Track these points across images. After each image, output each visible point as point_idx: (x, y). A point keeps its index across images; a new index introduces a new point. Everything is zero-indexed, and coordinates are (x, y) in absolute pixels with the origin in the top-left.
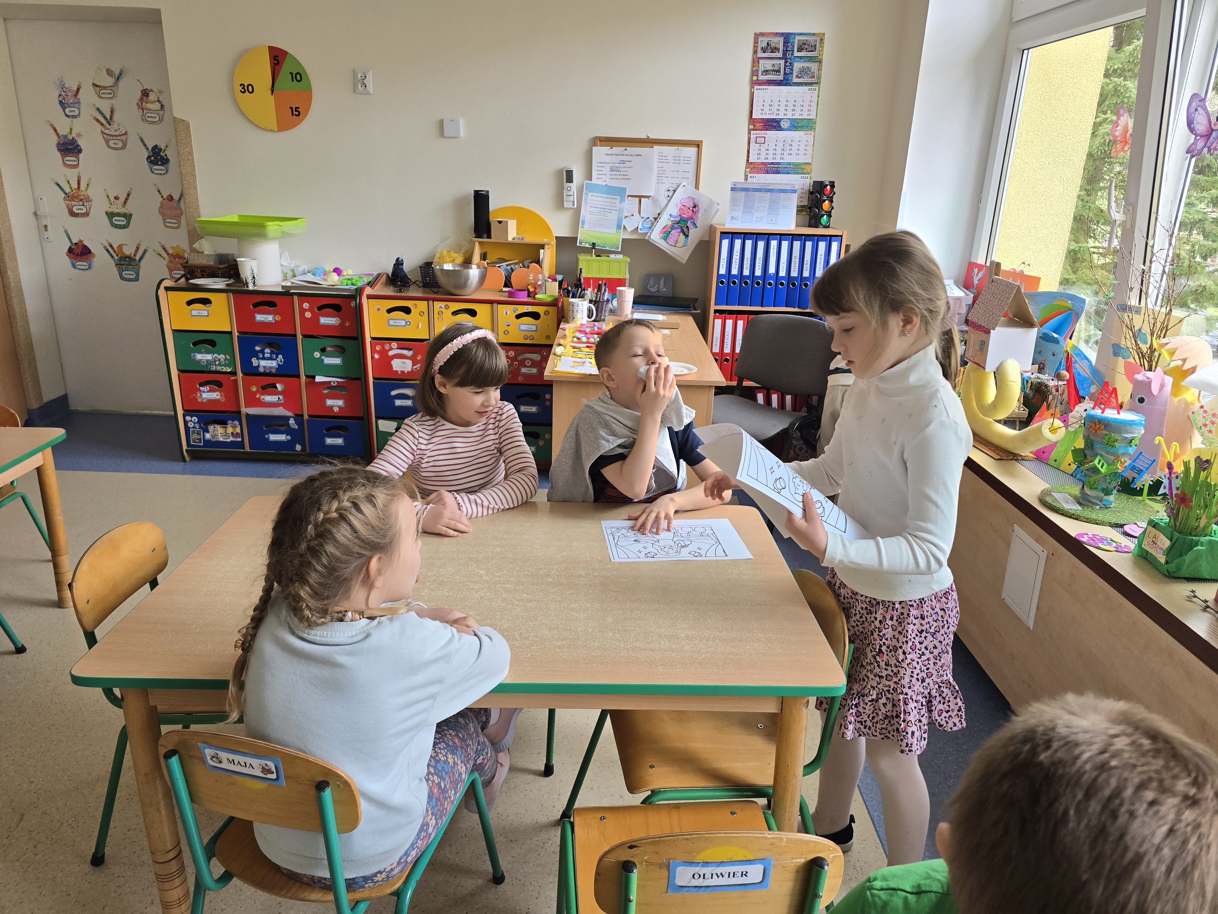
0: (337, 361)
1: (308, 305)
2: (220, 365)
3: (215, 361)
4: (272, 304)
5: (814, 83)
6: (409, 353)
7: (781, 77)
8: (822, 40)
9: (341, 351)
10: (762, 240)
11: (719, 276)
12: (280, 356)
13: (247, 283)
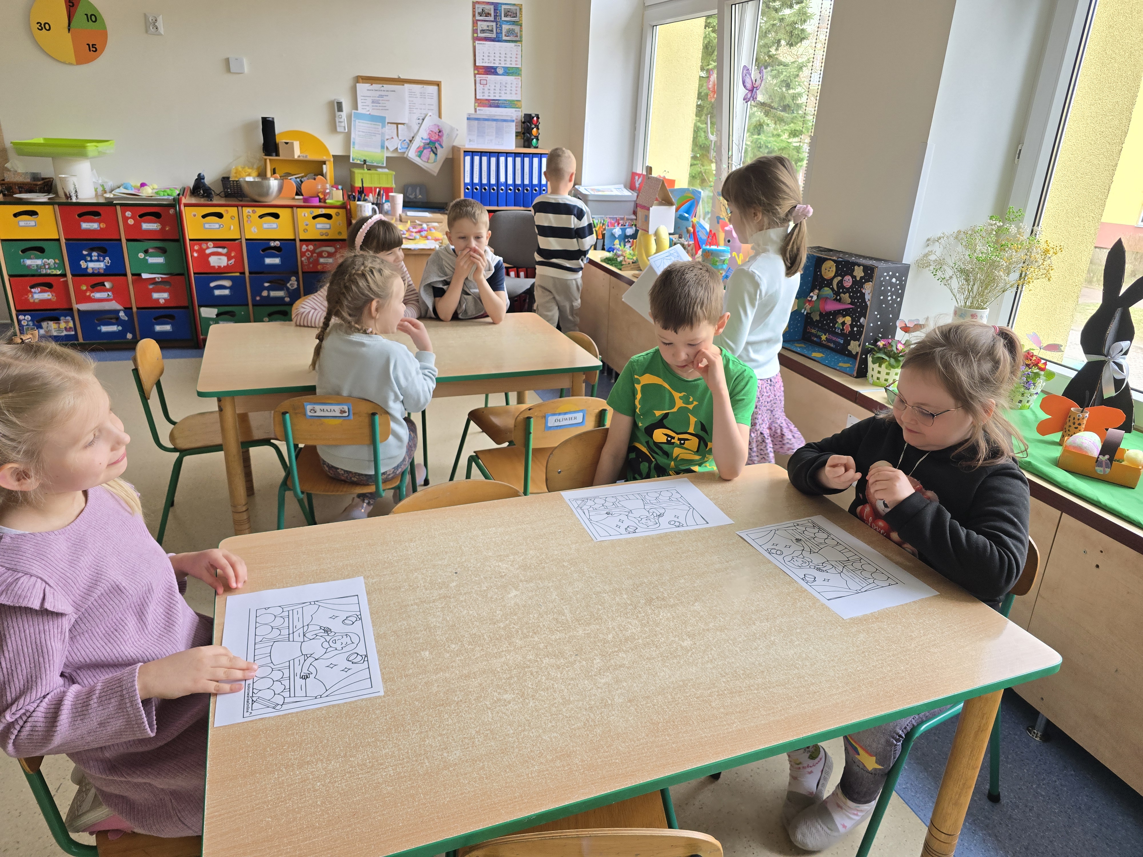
0: (160, 260)
1: (130, 213)
2: (49, 268)
3: (45, 265)
4: (97, 214)
5: (517, 40)
6: (224, 251)
7: (494, 35)
8: (521, 9)
9: (163, 251)
10: (493, 156)
11: (466, 184)
12: (107, 258)
13: (70, 197)
